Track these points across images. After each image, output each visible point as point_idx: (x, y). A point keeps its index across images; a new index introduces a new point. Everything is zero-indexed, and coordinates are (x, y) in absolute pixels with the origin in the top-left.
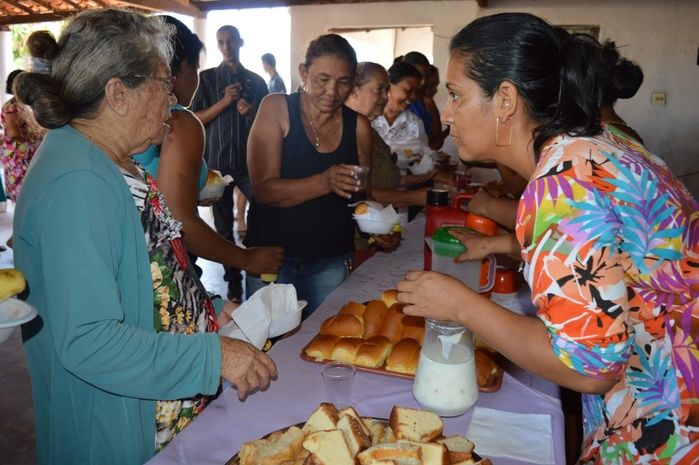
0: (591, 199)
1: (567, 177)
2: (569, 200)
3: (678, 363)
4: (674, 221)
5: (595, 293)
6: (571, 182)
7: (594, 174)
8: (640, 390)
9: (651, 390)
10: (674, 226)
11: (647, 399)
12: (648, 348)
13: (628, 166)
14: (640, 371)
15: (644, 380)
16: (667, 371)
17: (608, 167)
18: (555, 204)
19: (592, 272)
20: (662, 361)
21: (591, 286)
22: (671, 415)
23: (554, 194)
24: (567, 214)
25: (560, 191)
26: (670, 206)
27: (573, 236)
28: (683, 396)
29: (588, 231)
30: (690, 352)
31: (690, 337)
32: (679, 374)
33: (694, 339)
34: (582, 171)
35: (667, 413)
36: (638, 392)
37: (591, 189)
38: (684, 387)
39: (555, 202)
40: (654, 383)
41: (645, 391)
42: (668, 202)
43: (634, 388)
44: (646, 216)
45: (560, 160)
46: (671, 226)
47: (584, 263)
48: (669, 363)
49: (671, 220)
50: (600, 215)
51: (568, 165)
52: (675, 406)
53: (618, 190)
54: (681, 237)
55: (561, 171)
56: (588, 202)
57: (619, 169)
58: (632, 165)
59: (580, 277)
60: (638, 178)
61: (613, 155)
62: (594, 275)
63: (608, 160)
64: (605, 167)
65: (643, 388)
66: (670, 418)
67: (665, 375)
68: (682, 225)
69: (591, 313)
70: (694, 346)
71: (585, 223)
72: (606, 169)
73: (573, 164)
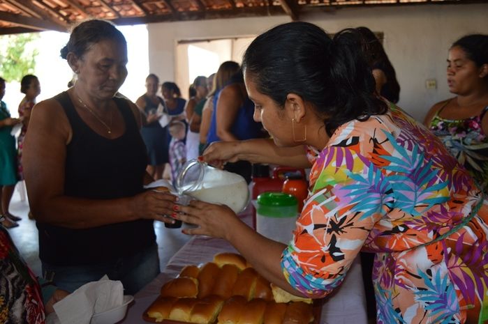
0: (365, 173)
1: (352, 152)
2: (348, 170)
3: (455, 280)
4: (439, 179)
5: (334, 240)
6: (355, 156)
7: (374, 152)
8: (428, 303)
9: (437, 302)
10: (440, 182)
11: (435, 310)
12: (429, 272)
13: (403, 144)
14: (426, 290)
15: (429, 295)
16: (447, 287)
17: (386, 147)
18: (336, 171)
19: (340, 227)
20: (442, 280)
21: (334, 235)
22: (453, 319)
23: (339, 163)
24: (343, 182)
25: (344, 162)
26: (434, 169)
27: (340, 198)
28: (461, 304)
29: (353, 197)
30: (462, 270)
31: (459, 258)
32: (457, 288)
33: (462, 259)
34: (366, 148)
35: (450, 318)
36: (427, 305)
37: (368, 165)
38: (461, 297)
39: (337, 170)
40: (438, 296)
41: (432, 303)
42: (433, 167)
43: (423, 303)
44: (415, 181)
45: (350, 135)
46: (437, 182)
47: (339, 219)
48: (448, 281)
49: (436, 178)
50: (366, 186)
51: (356, 140)
52: (455, 312)
53: (392, 164)
54: (447, 188)
55: (350, 145)
56: (362, 175)
57: (395, 147)
58: (406, 143)
59: (330, 227)
60: (410, 153)
61: (393, 134)
62: (340, 230)
63: (387, 140)
64: (384, 146)
65: (430, 301)
66: (453, 322)
67: (446, 290)
68: (446, 180)
69: (321, 252)
70: (464, 265)
71: (353, 191)
72: (384, 148)
73: (360, 141)
